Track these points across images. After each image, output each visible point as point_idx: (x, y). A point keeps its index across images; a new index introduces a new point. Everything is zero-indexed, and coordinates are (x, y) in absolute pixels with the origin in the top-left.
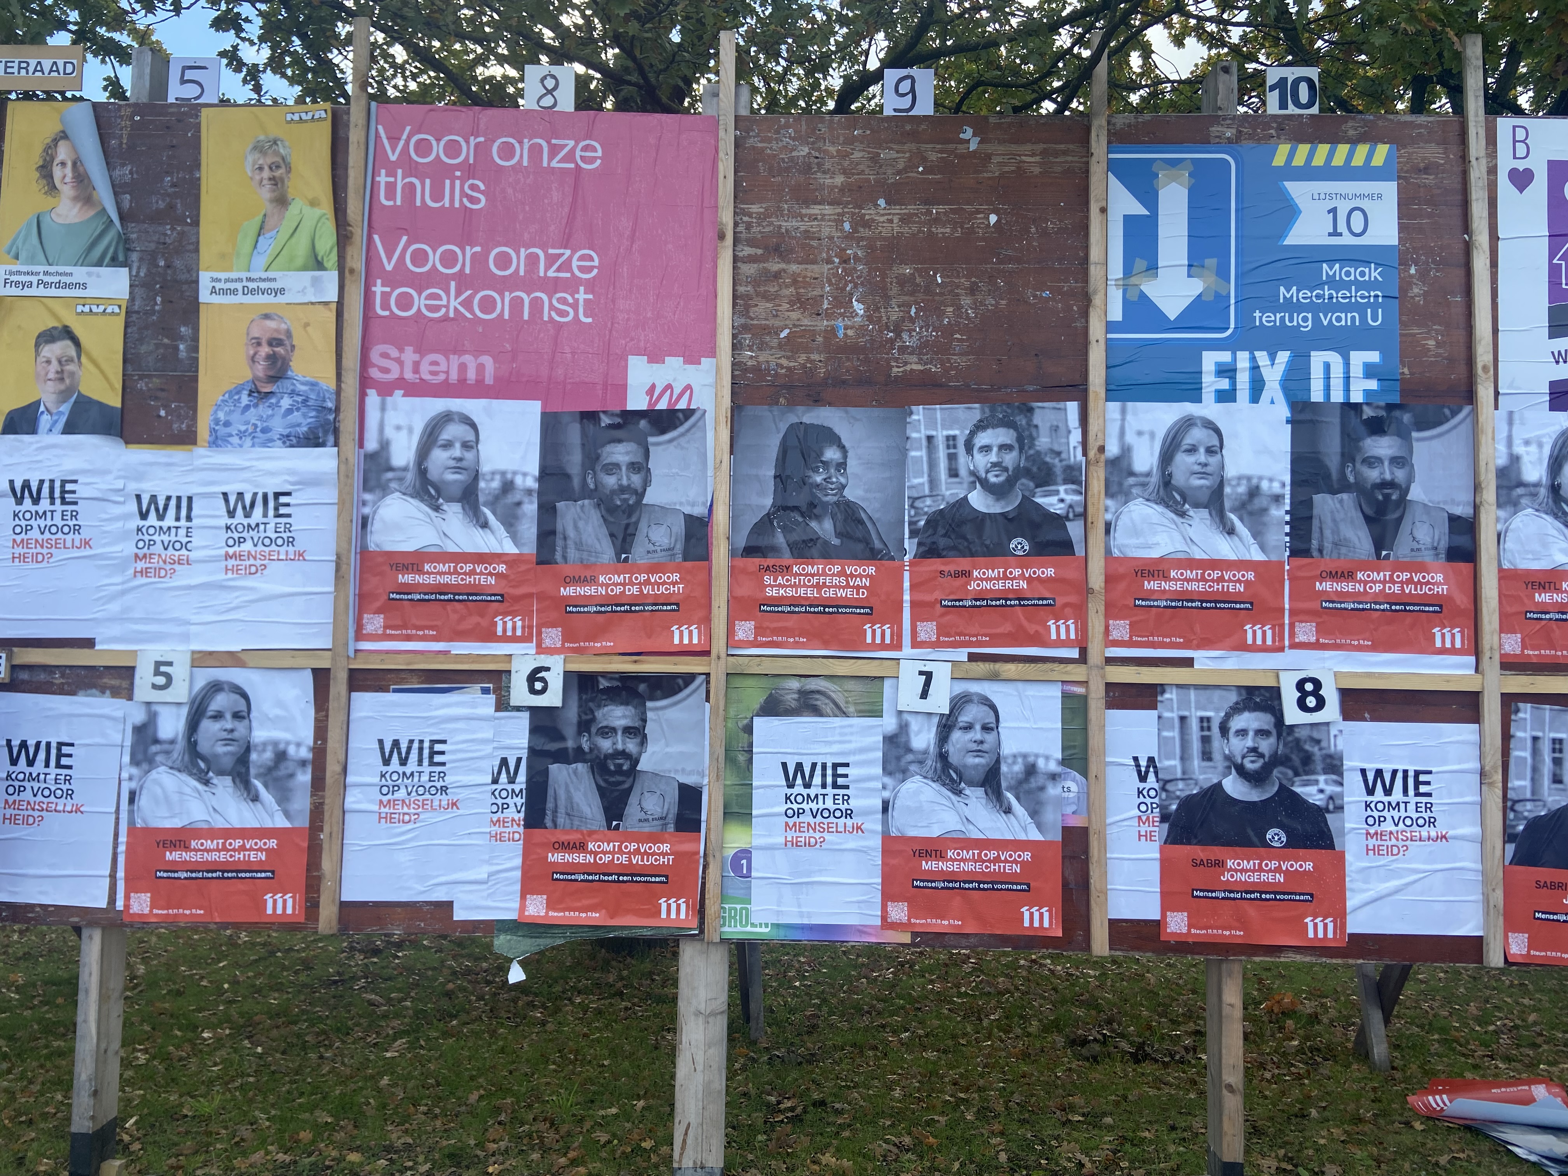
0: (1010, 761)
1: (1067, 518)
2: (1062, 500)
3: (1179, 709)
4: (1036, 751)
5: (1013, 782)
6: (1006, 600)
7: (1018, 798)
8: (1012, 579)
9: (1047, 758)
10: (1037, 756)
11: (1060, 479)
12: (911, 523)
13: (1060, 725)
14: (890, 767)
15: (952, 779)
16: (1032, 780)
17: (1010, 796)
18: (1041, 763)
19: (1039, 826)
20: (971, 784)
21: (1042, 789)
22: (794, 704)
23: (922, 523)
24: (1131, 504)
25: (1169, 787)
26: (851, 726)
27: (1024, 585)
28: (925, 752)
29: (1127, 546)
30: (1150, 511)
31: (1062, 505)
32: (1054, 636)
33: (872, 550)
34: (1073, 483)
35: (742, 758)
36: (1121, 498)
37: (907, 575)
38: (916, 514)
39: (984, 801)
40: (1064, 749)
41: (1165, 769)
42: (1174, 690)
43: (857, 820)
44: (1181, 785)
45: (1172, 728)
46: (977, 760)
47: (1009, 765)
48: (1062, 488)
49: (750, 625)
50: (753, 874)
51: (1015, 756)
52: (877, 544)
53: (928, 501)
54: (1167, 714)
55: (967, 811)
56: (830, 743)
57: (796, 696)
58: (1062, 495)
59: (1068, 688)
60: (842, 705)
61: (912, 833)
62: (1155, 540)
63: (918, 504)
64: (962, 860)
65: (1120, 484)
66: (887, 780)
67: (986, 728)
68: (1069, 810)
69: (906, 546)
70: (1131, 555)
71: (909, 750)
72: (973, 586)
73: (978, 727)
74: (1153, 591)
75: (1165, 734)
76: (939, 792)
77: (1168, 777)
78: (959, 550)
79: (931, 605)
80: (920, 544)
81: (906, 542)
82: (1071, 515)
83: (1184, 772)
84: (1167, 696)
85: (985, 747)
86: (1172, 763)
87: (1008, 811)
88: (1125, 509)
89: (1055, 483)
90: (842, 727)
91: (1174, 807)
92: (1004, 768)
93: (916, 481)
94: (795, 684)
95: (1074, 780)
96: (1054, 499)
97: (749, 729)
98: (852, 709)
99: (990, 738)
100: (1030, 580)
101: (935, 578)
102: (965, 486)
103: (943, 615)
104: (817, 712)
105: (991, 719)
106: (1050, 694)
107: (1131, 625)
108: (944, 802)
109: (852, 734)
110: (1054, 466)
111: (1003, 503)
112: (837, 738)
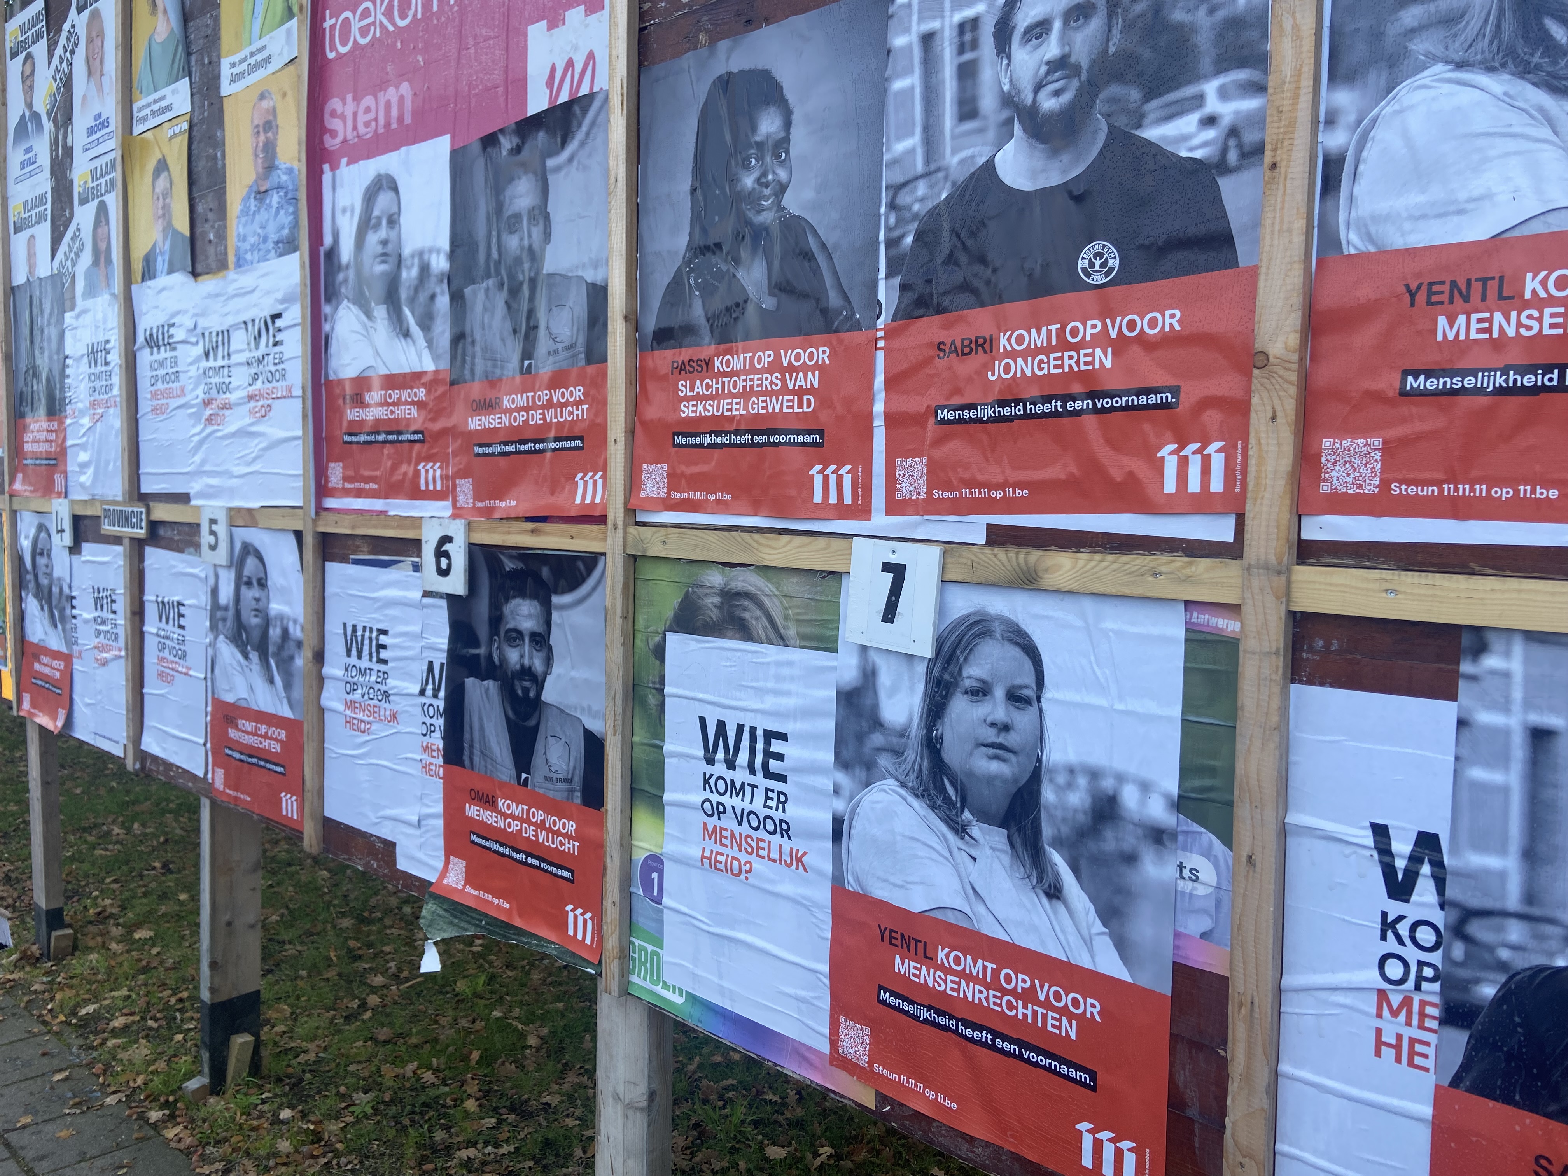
0: (1061, 779)
1: (1221, 166)
2: (1210, 121)
3: (1528, 704)
4: (1119, 764)
5: (1065, 830)
6: (1067, 398)
7: (1076, 870)
8: (1076, 347)
9: (1145, 787)
10: (1121, 778)
11: (1206, 63)
12: (891, 243)
13: (1176, 711)
14: (846, 754)
15: (947, 799)
16: (1109, 834)
17: (1057, 859)
18: (1130, 797)
19: (1122, 945)
20: (984, 817)
21: (1131, 859)
22: (715, 615)
23: (909, 240)
24: (1403, 89)
25: (1477, 929)
26: (790, 664)
27: (1104, 359)
28: (903, 733)
29: (1387, 218)
30: (1467, 96)
31: (1211, 134)
32: (1170, 486)
33: (824, 311)
34: (1242, 63)
35: (652, 701)
36: (1376, 78)
37: (880, 356)
38: (898, 221)
39: (1006, 859)
40: (1186, 771)
41: (1468, 876)
42: (1518, 648)
43: (798, 844)
44: (1515, 932)
45: (1502, 760)
46: (995, 767)
47: (1061, 790)
48: (1210, 88)
49: (662, 470)
50: (666, 900)
51: (1072, 771)
52: (834, 300)
53: (921, 189)
54: (1485, 717)
55: (974, 872)
56: (761, 692)
57: (717, 600)
58: (1213, 105)
59: (1201, 618)
60: (780, 622)
61: (881, 892)
62: (1477, 187)
63: (904, 199)
64: (962, 974)
65: (1377, 35)
66: (842, 778)
67: (1015, 698)
68: (1195, 926)
69: (882, 296)
70: (1397, 241)
71: (877, 724)
72: (997, 373)
73: (999, 693)
74: (1460, 346)
75: (1478, 773)
76: (924, 818)
77: (1475, 902)
78: (975, 291)
79: (918, 420)
80: (904, 287)
81: (882, 286)
82: (1233, 157)
83: (1530, 897)
84: (1491, 662)
85: (1012, 739)
86: (1493, 862)
87: (1054, 893)
88: (1387, 108)
89: (1198, 77)
90: (779, 664)
91: (1488, 991)
92: (1048, 794)
93: (900, 147)
94: (715, 579)
95: (1207, 854)
96: (1188, 123)
97: (660, 652)
98: (791, 632)
99: (1023, 719)
100: (1120, 345)
101: (927, 362)
102: (991, 134)
103: (938, 442)
104: (745, 633)
105: (1027, 678)
106: (1156, 631)
107: (1387, 450)
108: (934, 842)
109: (792, 679)
110: (1193, 29)
111: (1066, 158)
112: (770, 685)
